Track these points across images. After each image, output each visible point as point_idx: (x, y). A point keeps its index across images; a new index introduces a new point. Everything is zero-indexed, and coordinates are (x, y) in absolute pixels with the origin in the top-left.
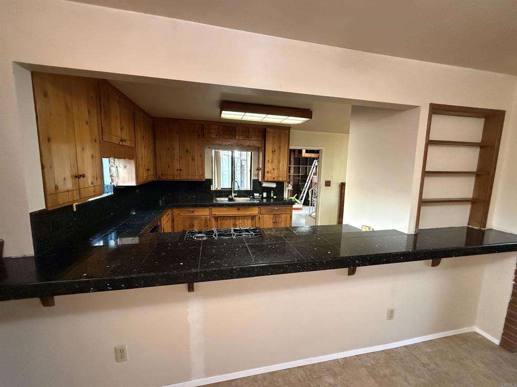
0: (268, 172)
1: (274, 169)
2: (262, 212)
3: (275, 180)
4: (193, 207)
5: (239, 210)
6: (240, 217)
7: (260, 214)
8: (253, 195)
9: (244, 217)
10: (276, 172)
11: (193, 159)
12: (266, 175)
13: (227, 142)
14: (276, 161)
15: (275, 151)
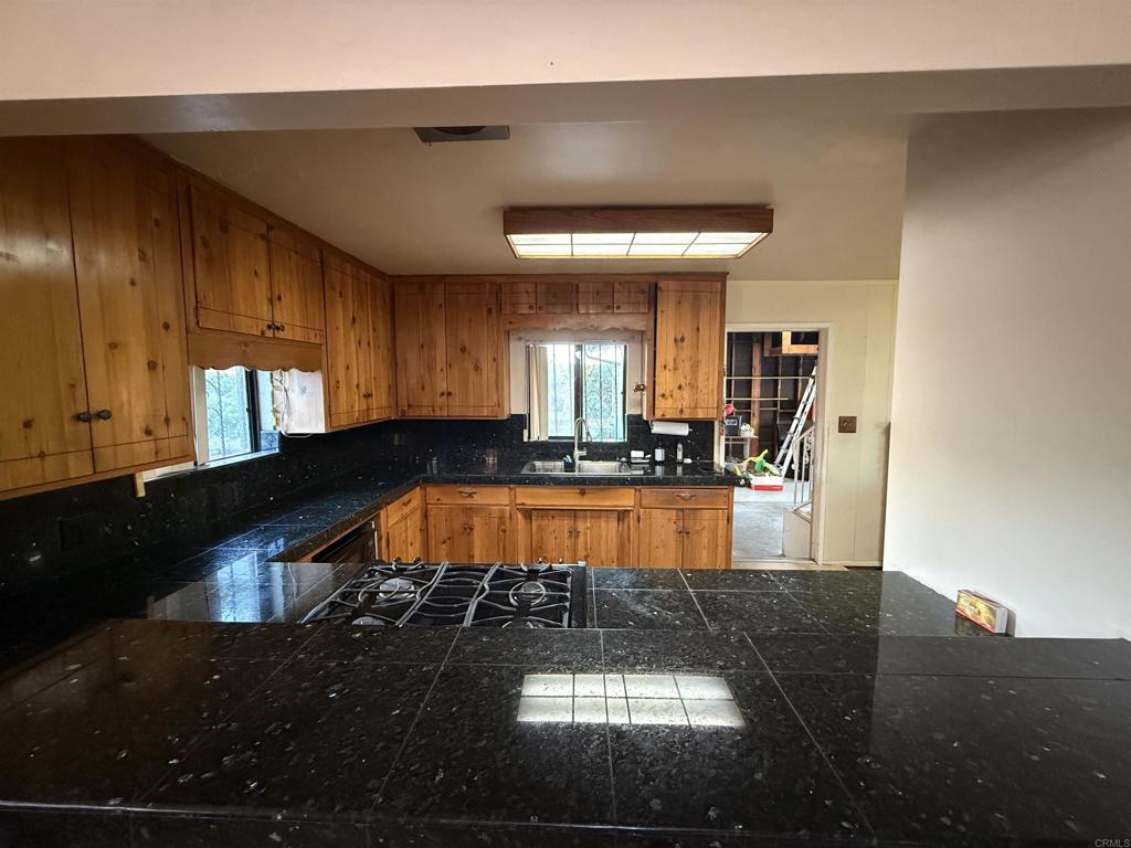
0: (663, 396)
1: (680, 387)
2: (644, 502)
3: (686, 416)
4: (469, 483)
5: (583, 493)
6: (589, 513)
7: (641, 507)
8: (629, 457)
9: (597, 513)
10: (686, 393)
11: (477, 368)
12: (660, 402)
13: (559, 323)
14: (686, 367)
15: (683, 339)
